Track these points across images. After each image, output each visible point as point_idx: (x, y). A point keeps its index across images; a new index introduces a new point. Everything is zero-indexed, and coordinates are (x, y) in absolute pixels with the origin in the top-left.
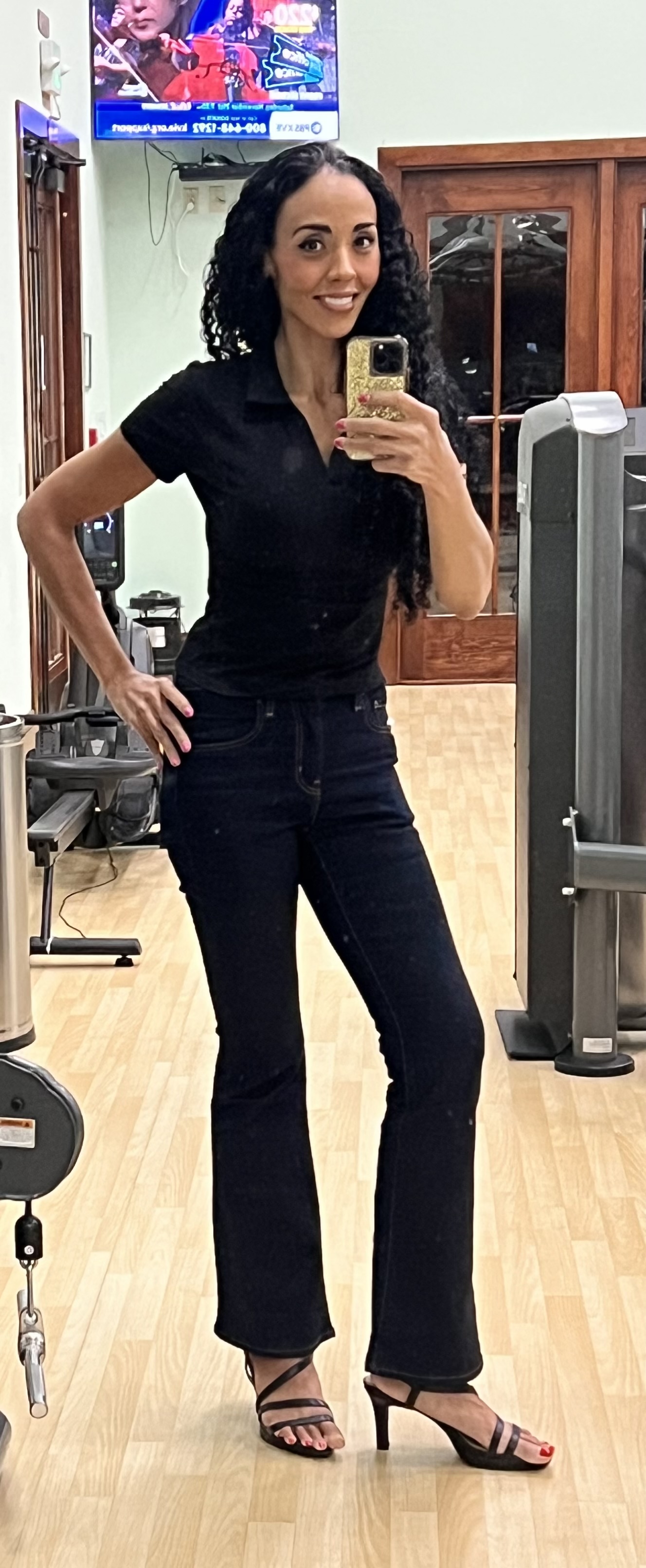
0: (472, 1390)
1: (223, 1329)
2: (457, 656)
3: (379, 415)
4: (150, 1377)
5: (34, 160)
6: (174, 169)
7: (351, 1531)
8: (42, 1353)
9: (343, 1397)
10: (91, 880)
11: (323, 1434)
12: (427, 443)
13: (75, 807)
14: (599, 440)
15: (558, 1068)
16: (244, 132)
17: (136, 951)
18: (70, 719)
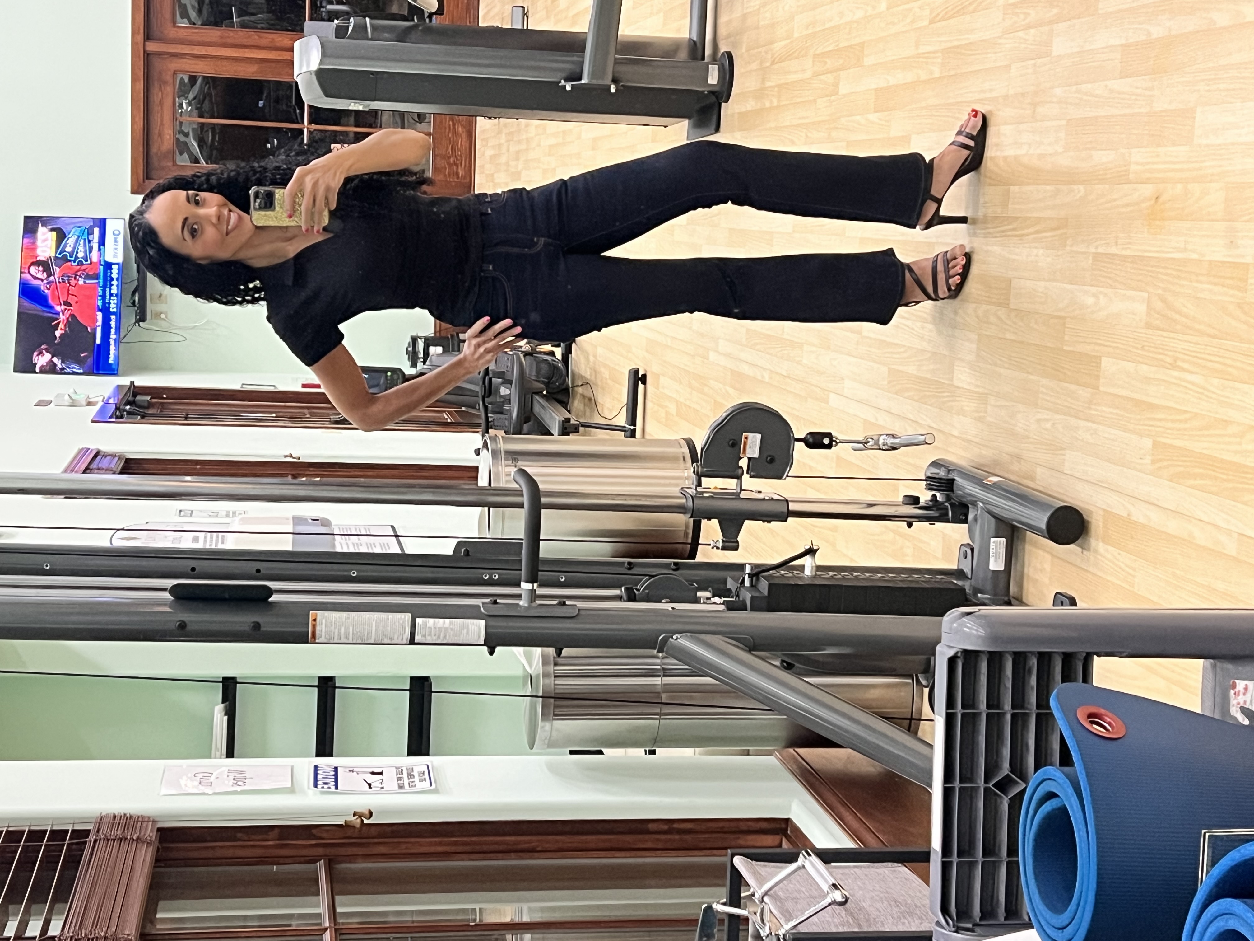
0: (932, 161)
1: (884, 321)
2: (457, 160)
3: (300, 206)
4: (911, 369)
5: (129, 413)
6: (139, 325)
7: (1020, 242)
8: (893, 436)
9: (930, 245)
10: (590, 399)
11: (955, 258)
12: (318, 175)
13: (543, 407)
14: (325, 55)
15: (727, 101)
16: (117, 279)
17: (637, 371)
18: (486, 408)
